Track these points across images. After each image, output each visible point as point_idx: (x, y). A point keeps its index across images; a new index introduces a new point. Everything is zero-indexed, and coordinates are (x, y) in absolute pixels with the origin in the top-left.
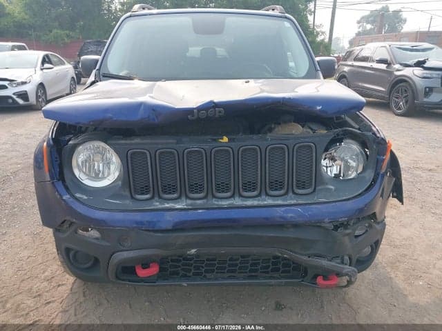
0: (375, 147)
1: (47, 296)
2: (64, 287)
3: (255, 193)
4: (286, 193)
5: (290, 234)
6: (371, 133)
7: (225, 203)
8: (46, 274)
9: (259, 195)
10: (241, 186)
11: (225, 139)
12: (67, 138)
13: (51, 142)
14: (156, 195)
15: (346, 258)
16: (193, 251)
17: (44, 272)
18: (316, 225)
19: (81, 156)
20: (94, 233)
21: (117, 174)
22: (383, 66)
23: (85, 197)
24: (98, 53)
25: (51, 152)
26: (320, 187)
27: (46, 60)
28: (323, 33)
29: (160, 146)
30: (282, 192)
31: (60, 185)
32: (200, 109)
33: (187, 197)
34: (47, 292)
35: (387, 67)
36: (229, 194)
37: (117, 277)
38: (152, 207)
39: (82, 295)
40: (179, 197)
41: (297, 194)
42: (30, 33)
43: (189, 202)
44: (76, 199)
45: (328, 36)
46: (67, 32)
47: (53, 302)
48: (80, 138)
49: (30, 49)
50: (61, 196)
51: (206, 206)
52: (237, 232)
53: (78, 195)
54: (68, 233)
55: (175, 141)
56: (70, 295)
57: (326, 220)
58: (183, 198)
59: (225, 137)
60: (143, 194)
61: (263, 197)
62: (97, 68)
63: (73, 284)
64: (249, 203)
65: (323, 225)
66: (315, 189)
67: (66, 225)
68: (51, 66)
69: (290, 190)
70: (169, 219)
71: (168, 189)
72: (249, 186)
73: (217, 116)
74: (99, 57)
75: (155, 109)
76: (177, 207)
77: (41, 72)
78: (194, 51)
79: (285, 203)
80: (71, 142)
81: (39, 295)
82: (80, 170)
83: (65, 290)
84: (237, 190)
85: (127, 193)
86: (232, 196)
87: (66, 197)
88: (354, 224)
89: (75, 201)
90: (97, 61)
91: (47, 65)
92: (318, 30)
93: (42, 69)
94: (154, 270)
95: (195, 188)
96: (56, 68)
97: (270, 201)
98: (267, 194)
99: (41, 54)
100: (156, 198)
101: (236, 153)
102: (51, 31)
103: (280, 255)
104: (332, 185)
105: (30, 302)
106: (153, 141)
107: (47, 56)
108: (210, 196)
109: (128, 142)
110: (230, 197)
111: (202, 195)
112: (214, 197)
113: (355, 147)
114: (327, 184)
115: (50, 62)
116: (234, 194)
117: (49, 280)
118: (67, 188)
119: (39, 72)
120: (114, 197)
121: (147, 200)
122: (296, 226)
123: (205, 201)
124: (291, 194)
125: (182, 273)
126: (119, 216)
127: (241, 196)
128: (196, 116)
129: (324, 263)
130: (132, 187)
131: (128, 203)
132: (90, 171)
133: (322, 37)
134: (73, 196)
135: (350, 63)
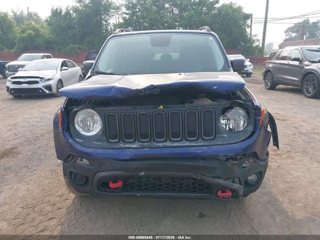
0: (253, 111)
1: (59, 205)
2: (69, 201)
3: (179, 139)
4: (198, 139)
5: (201, 163)
6: (250, 103)
7: (161, 145)
8: (59, 193)
9: (181, 140)
10: (170, 135)
11: (162, 107)
12: (72, 108)
13: (63, 110)
14: (121, 139)
15: (236, 180)
16: (142, 173)
17: (57, 192)
18: (215, 158)
19: (79, 117)
20: (85, 161)
21: (100, 128)
22: (297, 63)
23: (81, 141)
24: (94, 59)
25: (63, 115)
26: (218, 136)
27: (64, 64)
28: (258, 40)
29: (124, 111)
30: (195, 138)
31: (67, 134)
32: (145, 89)
33: (139, 141)
34: (59, 203)
35: (299, 63)
36: (163, 139)
37: (98, 189)
38: (119, 147)
39: (79, 205)
40: (135, 141)
41: (204, 139)
42: (54, 46)
43: (140, 144)
44: (76, 142)
45: (261, 43)
46: (78, 45)
47: (63, 208)
48: (80, 107)
49: (54, 57)
50: (68, 140)
51: (150, 146)
52: (169, 162)
53: (77, 140)
54: (71, 162)
55: (132, 108)
56: (73, 205)
57: (221, 155)
58: (137, 142)
59: (161, 106)
60: (114, 139)
61: (184, 141)
62: (92, 68)
63: (75, 199)
64: (175, 144)
65: (219, 158)
66: (215, 136)
67: (71, 158)
68: (67, 68)
69: (200, 136)
70: (128, 154)
71: (128, 136)
72: (176, 135)
73: (156, 93)
74: (93, 62)
75: (121, 90)
76: (133, 147)
77: (60, 72)
78: (158, 57)
79: (197, 145)
80: (74, 110)
81: (55, 204)
82: (79, 126)
83: (69, 202)
84: (168, 137)
85: (105, 138)
86: (165, 141)
87: (70, 141)
88: (240, 158)
89: (75, 143)
90: (93, 64)
91: (64, 68)
92: (254, 39)
93: (61, 70)
94: (119, 184)
95: (144, 136)
96: (70, 70)
97: (187, 144)
98: (186, 140)
99: (61, 60)
100: (121, 142)
101: (167, 115)
102: (68, 45)
103: (196, 177)
104: (226, 134)
105: (49, 208)
106: (120, 108)
107: (65, 61)
108: (152, 141)
109: (106, 109)
110: (164, 141)
111: (147, 140)
112: (155, 141)
113: (242, 112)
114: (222, 134)
115: (66, 66)
116: (166, 140)
117: (60, 196)
118: (71, 136)
119: (59, 72)
120: (98, 140)
121: (115, 142)
122: (203, 158)
123: (149, 143)
124: (200, 139)
125: (136, 188)
126: (100, 151)
127: (170, 140)
128: (143, 94)
129: (221, 181)
130: (108, 135)
131: (105, 144)
132: (85, 126)
133: (257, 44)
134: (74, 140)
135: (274, 61)
